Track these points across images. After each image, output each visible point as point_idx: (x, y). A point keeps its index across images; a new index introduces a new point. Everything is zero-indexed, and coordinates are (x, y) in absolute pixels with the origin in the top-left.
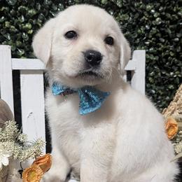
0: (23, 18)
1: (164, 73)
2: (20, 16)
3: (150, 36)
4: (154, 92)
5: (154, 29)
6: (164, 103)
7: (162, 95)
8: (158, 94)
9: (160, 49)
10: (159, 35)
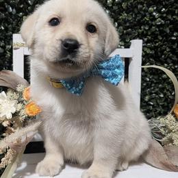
3: (149, 34)
4: (148, 79)
5: (153, 27)
6: (157, 90)
7: (156, 83)
8: (152, 82)
10: (158, 33)
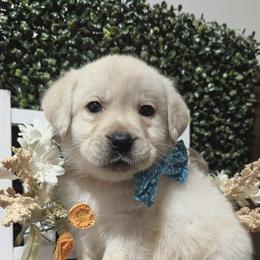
0: (39, 64)
1: (218, 153)
2: (36, 62)
3: (201, 105)
5: (206, 96)
9: (213, 122)
10: (213, 104)
